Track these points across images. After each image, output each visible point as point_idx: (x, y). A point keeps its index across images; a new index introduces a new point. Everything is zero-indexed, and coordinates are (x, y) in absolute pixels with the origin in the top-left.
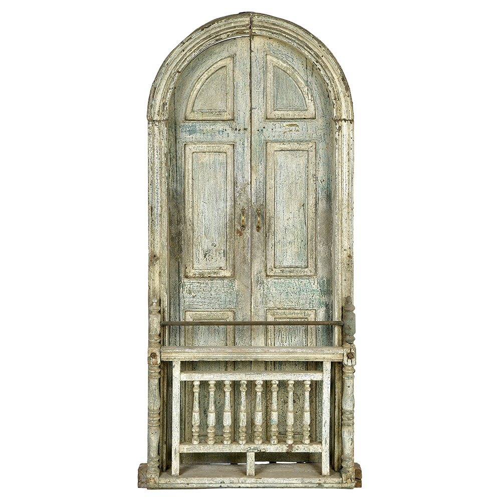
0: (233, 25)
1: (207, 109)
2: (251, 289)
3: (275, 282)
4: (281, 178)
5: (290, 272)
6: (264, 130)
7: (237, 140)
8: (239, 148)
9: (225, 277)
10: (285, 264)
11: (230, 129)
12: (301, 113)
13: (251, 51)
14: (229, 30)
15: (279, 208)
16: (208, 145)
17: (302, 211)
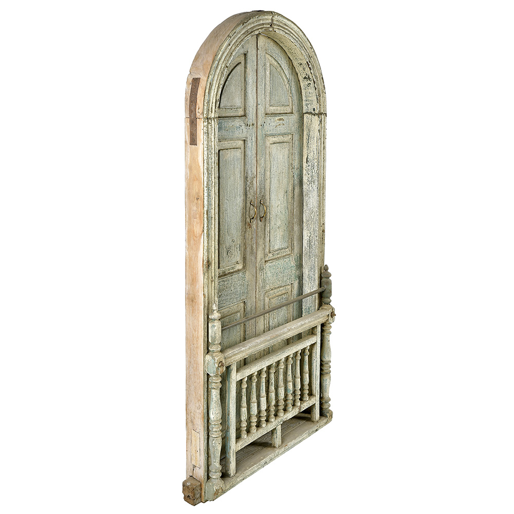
0: (261, 22)
1: (230, 105)
2: (256, 277)
3: (270, 266)
4: (274, 169)
5: (278, 254)
6: (265, 125)
7: (248, 136)
8: (249, 144)
9: (239, 270)
10: (276, 248)
11: (244, 125)
12: (285, 109)
13: (257, 49)
14: (260, 27)
15: (273, 197)
16: (229, 142)
17: (285, 197)
